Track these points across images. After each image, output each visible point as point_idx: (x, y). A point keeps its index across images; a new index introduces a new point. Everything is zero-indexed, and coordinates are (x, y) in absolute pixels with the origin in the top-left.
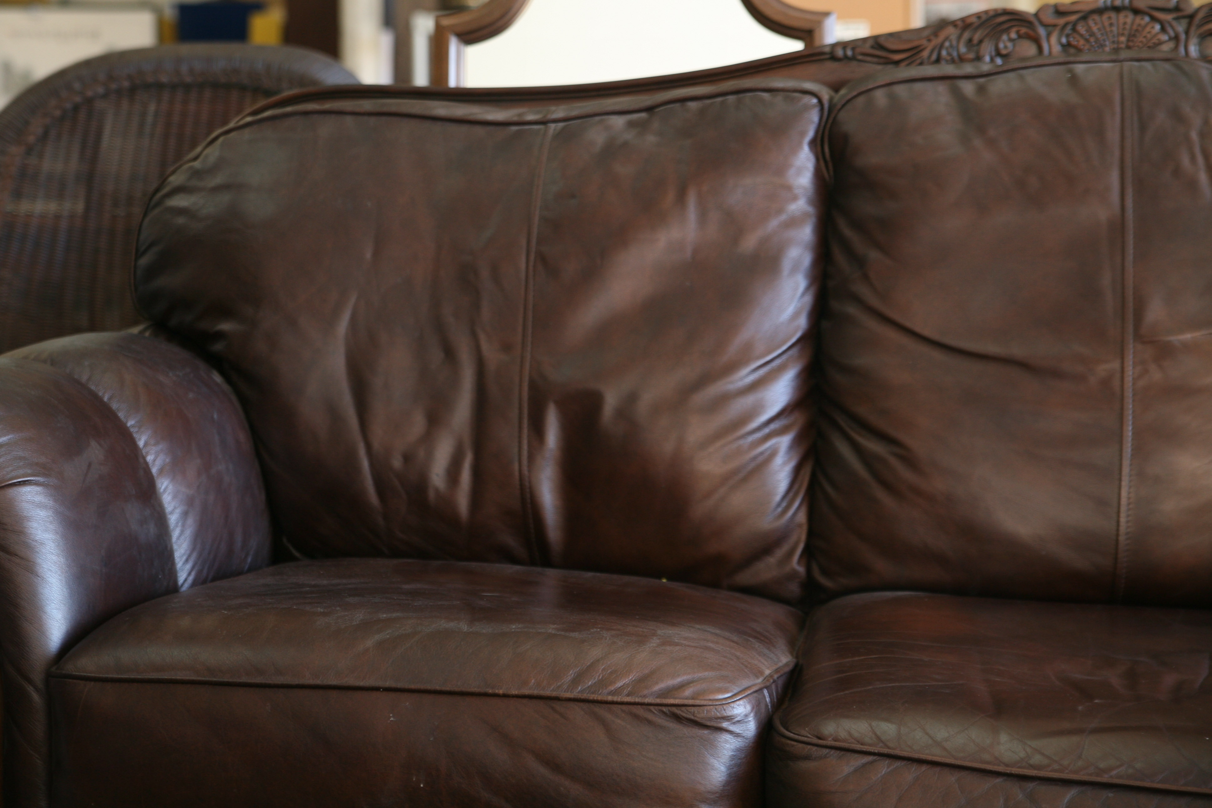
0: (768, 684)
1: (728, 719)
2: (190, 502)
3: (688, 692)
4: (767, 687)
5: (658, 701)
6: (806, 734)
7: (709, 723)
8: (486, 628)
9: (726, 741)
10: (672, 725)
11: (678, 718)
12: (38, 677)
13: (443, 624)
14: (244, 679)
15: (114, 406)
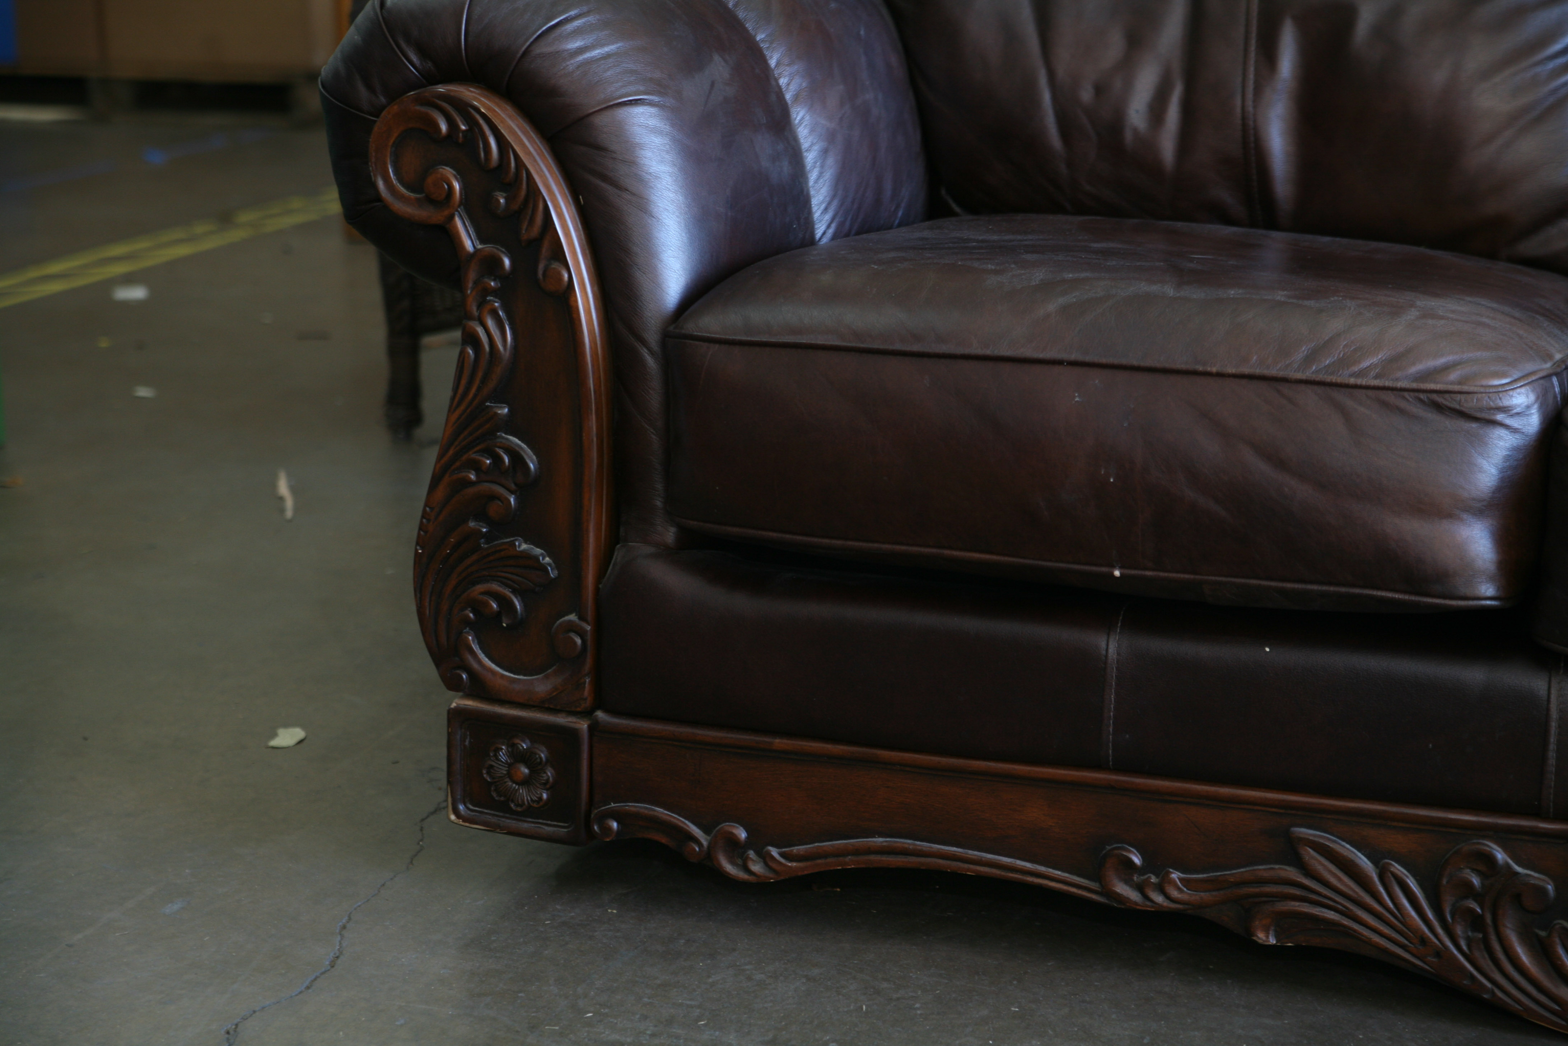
0: (1559, 370)
1: (1504, 411)
2: (830, 137)
3: (1454, 376)
4: (1556, 374)
5: (1414, 385)
7: (1479, 415)
8: (1196, 293)
9: (1500, 438)
10: (1431, 416)
11: (1439, 408)
12: (652, 336)
13: (1144, 287)
14: (898, 346)
15: (741, 14)
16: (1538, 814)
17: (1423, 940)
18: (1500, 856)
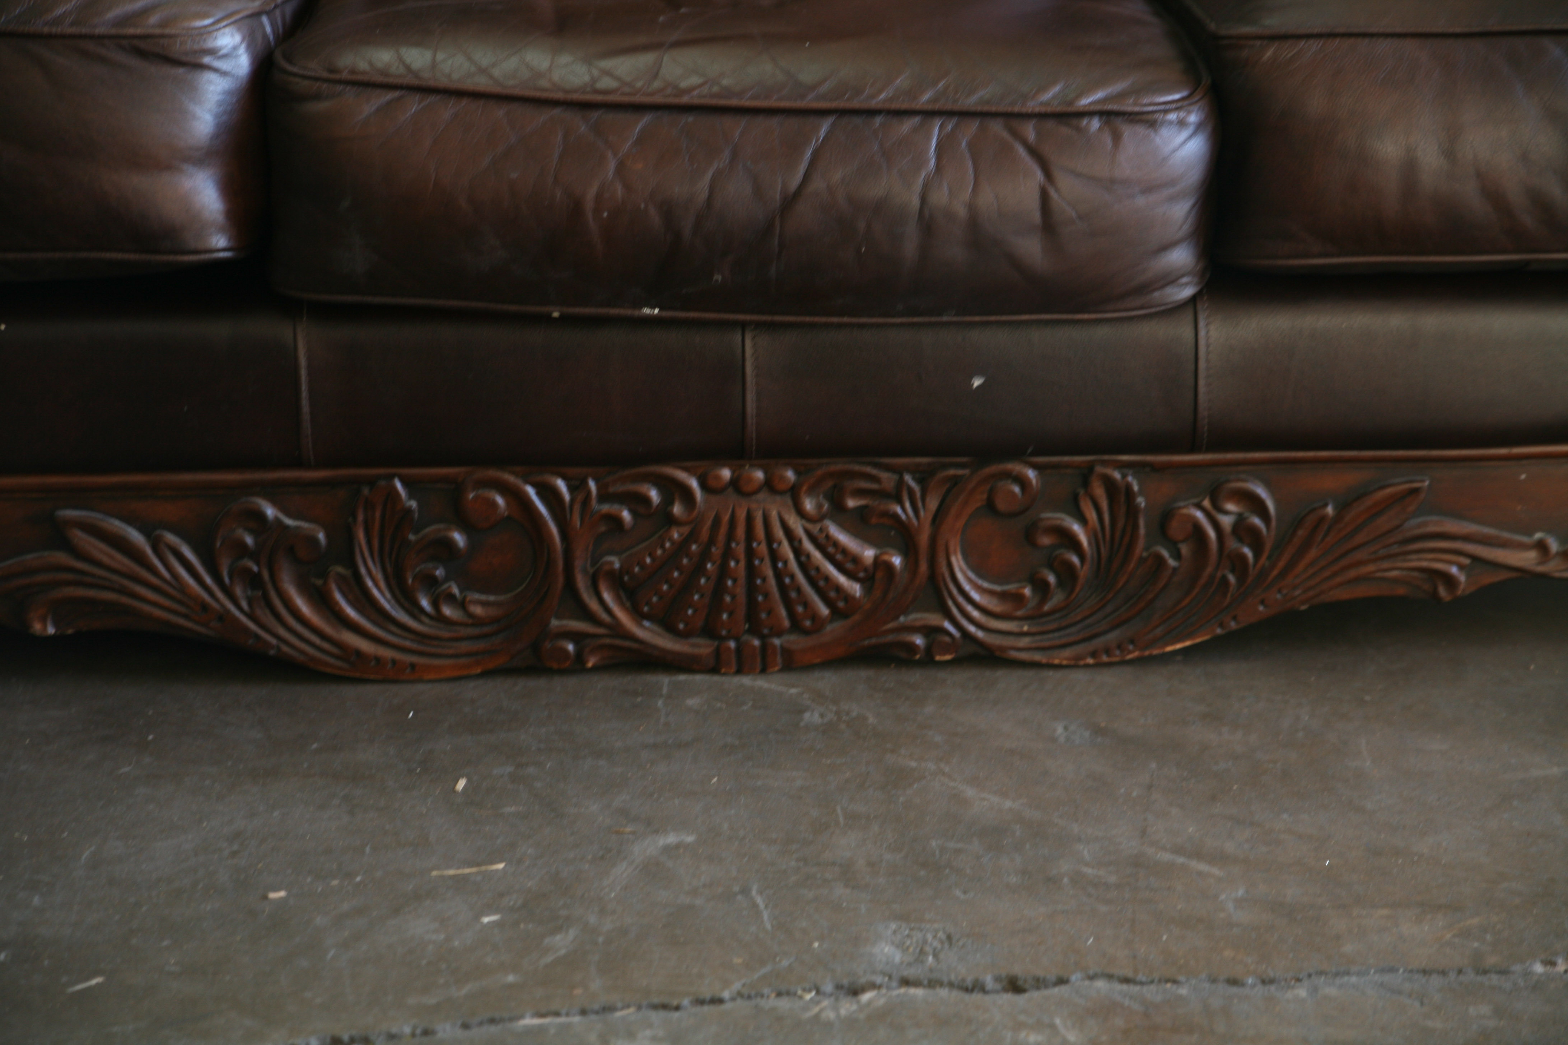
0: (267, 8)
1: (212, 52)
3: (154, 19)
4: (268, 13)
5: (113, 31)
6: (314, 67)
7: (184, 59)
9: (210, 82)
10: (134, 62)
11: (143, 54)
16: (299, 463)
17: (205, 607)
18: (270, 512)
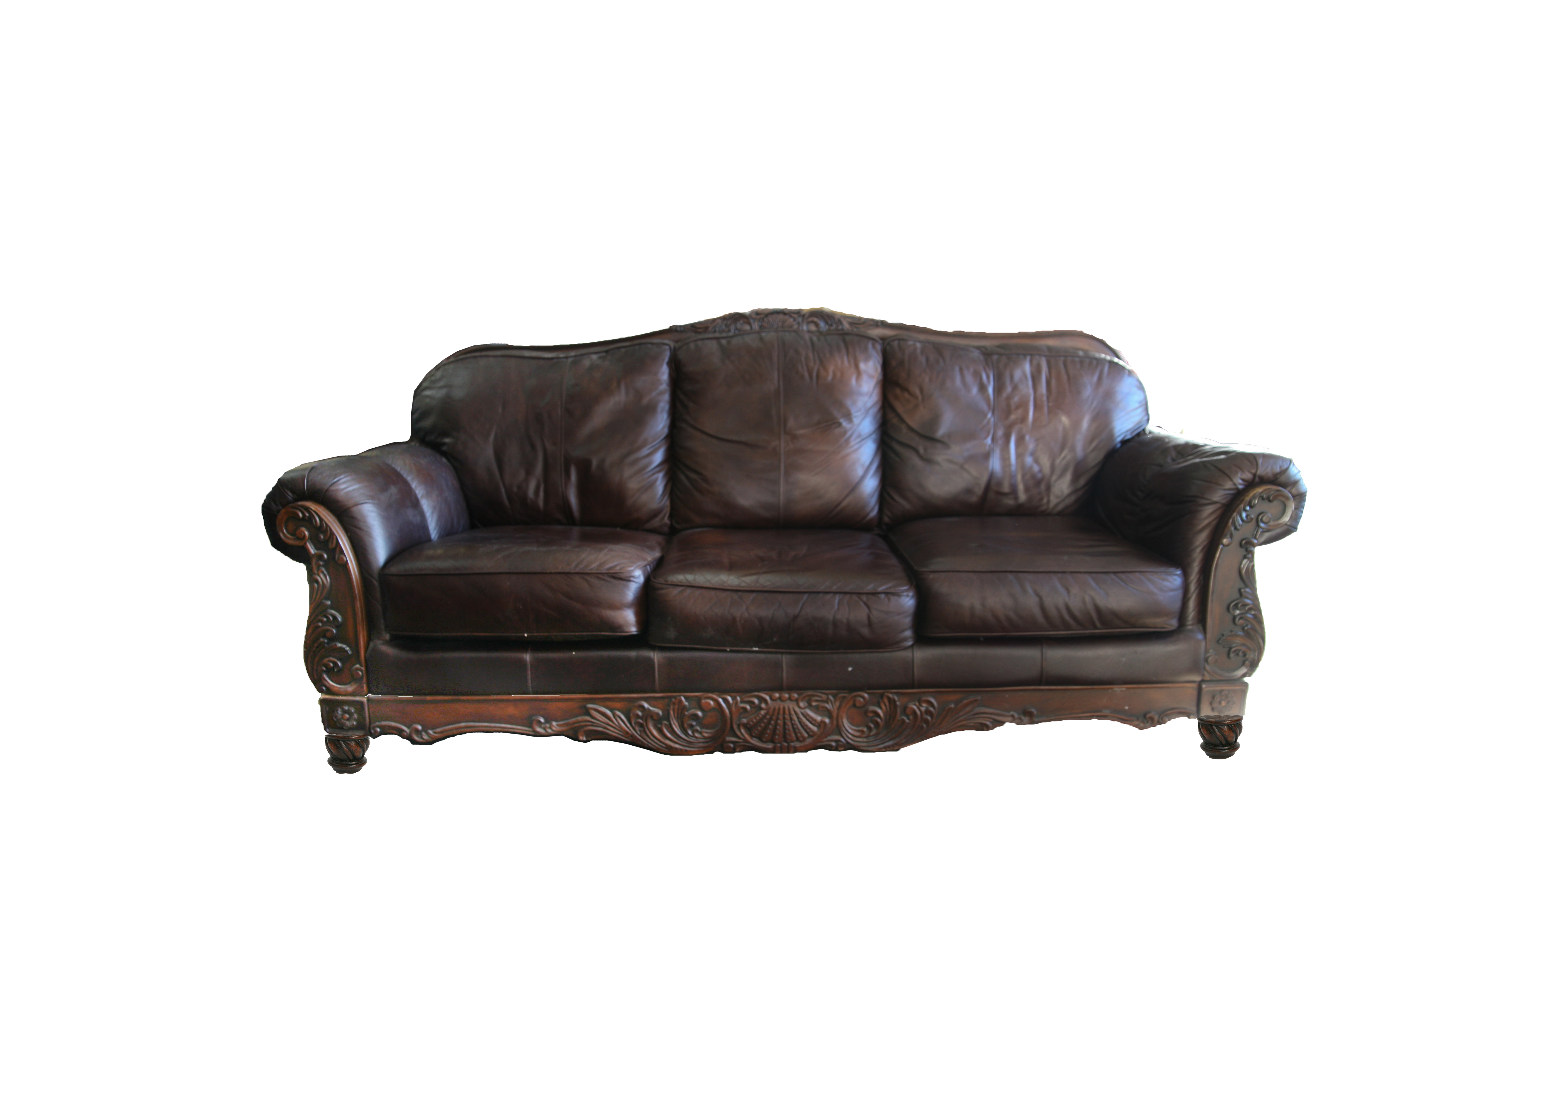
0: (649, 563)
1: (633, 577)
2: (434, 508)
4: (649, 565)
5: (607, 572)
6: (661, 580)
7: (626, 578)
8: (543, 549)
9: (633, 584)
10: (612, 580)
11: (614, 578)
12: (376, 575)
13: (527, 548)
14: (453, 572)
15: (402, 472)
16: (654, 691)
17: (627, 733)
18: (646, 705)
